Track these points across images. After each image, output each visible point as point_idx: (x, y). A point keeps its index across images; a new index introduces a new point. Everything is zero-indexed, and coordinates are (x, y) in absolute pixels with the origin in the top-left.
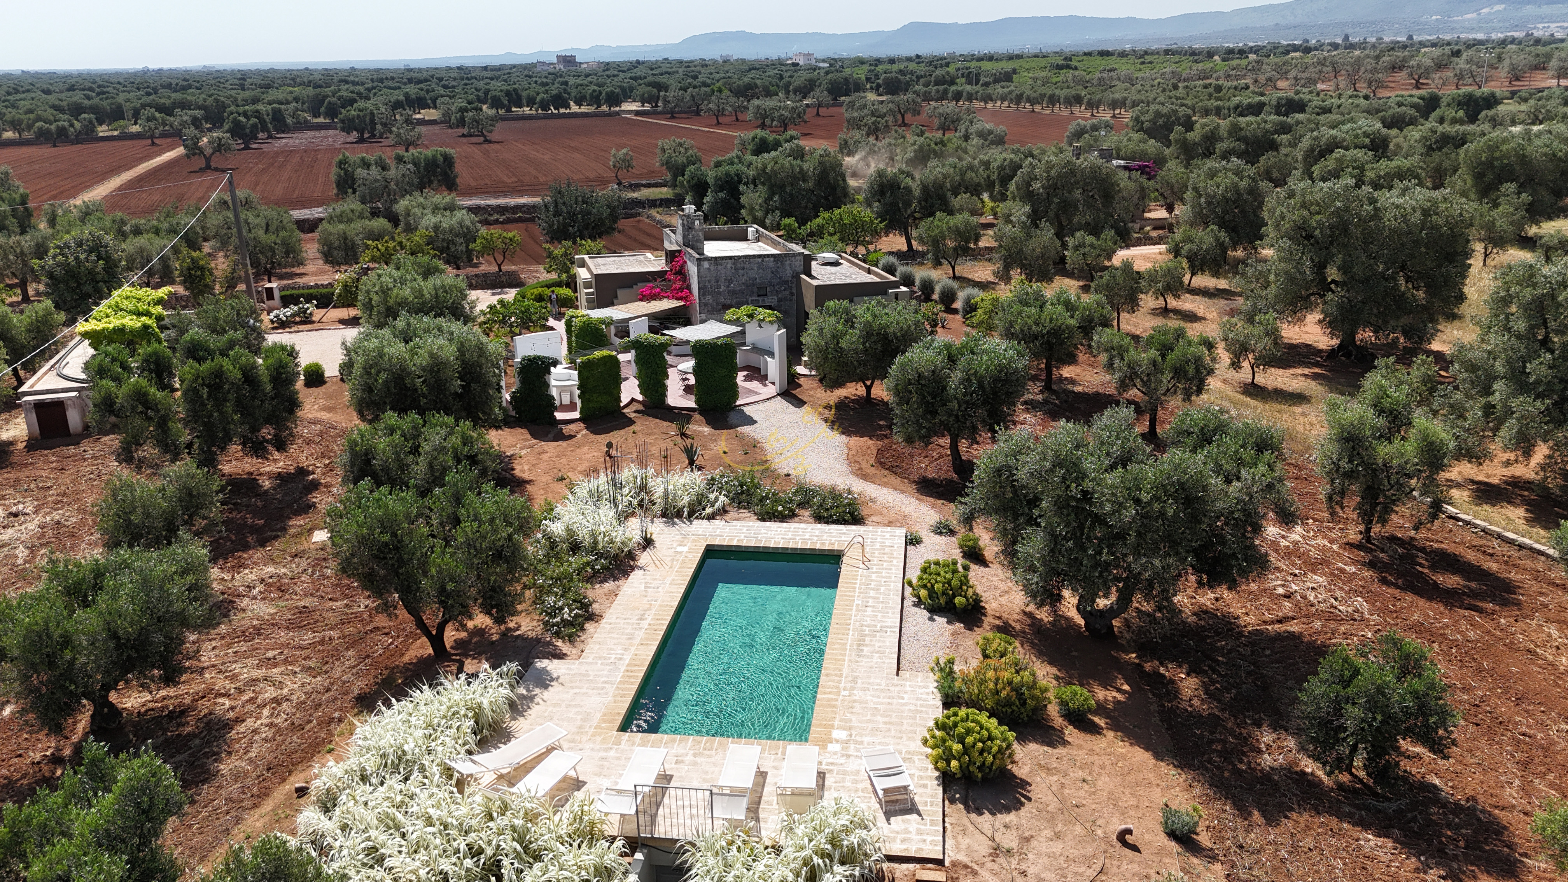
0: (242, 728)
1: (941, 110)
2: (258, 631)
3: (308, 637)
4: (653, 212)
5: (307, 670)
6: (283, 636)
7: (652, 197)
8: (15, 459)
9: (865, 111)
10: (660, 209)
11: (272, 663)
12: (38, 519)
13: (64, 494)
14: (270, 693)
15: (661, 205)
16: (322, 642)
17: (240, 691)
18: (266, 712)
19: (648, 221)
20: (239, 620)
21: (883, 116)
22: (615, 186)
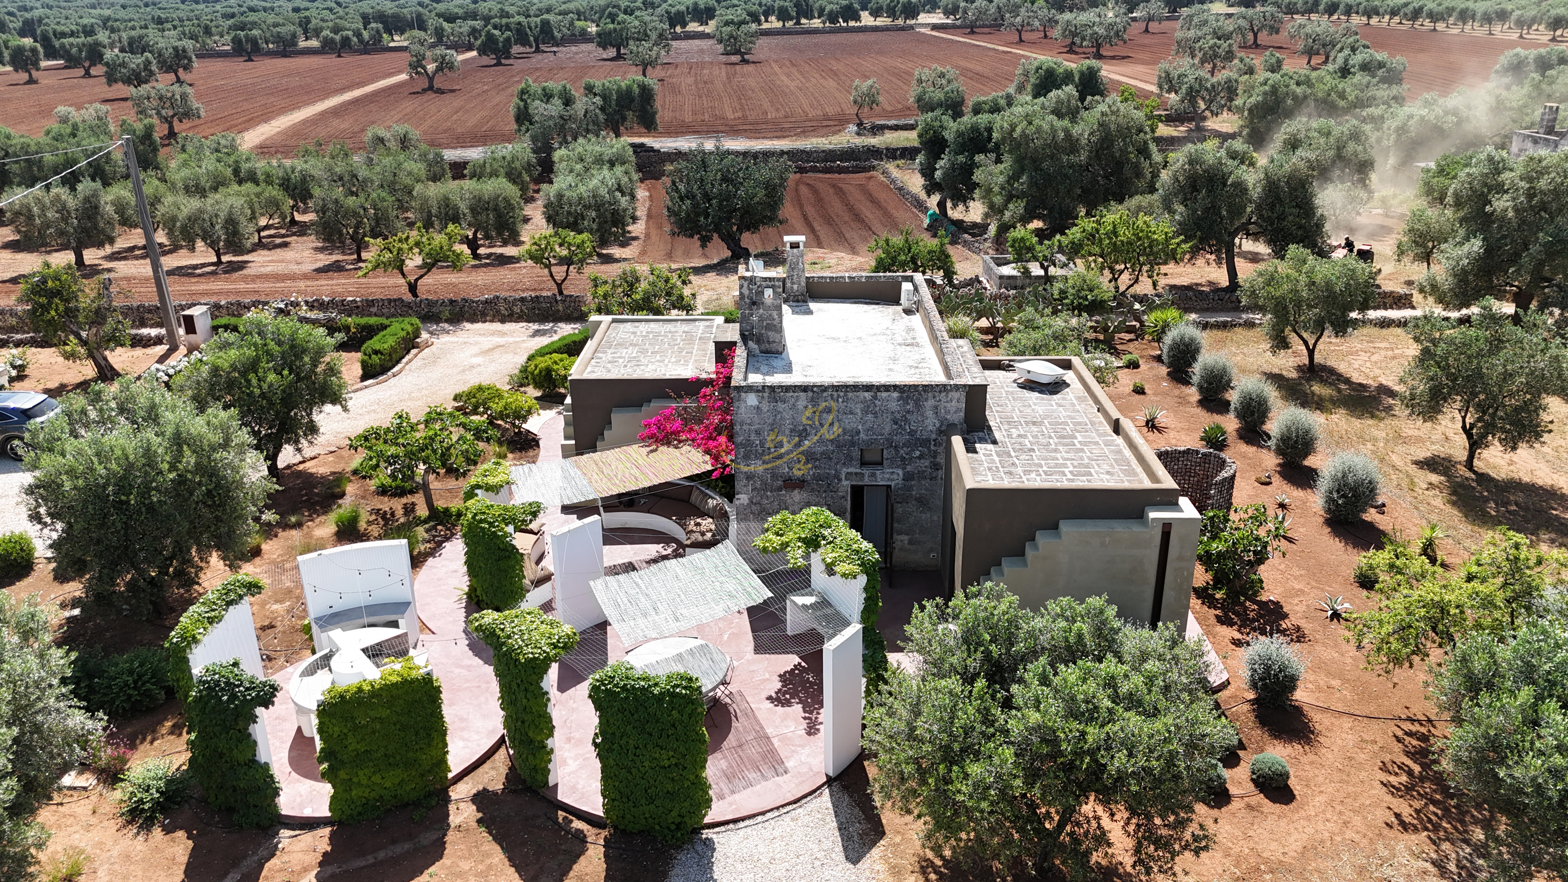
1: (1308, 29)
4: (891, 167)
7: (894, 145)
9: (1205, 29)
10: (900, 162)
15: (902, 156)
19: (882, 178)
21: (1227, 37)
22: (853, 128)
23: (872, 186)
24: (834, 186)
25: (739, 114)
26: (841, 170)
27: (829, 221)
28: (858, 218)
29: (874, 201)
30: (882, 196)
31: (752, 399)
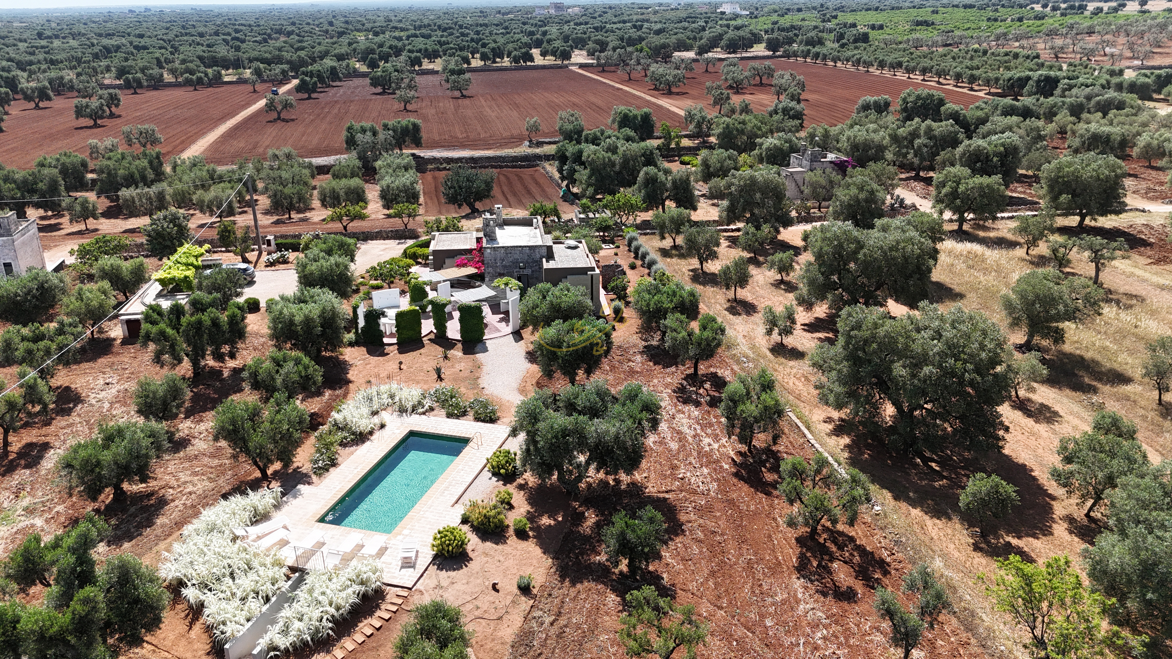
0: (172, 504)
2: (196, 457)
3: (216, 462)
4: (545, 165)
5: (209, 478)
6: (206, 460)
7: (547, 153)
8: (115, 350)
10: (549, 163)
11: (195, 474)
12: (118, 387)
13: (132, 373)
14: (190, 488)
15: (551, 160)
16: (220, 466)
17: (179, 486)
18: (184, 498)
19: (542, 171)
20: (190, 450)
22: (527, 143)
23: (537, 175)
24: (517, 175)
25: (465, 135)
26: (521, 167)
27: (515, 194)
28: (529, 192)
29: (537, 183)
30: (542, 181)
31: (489, 251)
